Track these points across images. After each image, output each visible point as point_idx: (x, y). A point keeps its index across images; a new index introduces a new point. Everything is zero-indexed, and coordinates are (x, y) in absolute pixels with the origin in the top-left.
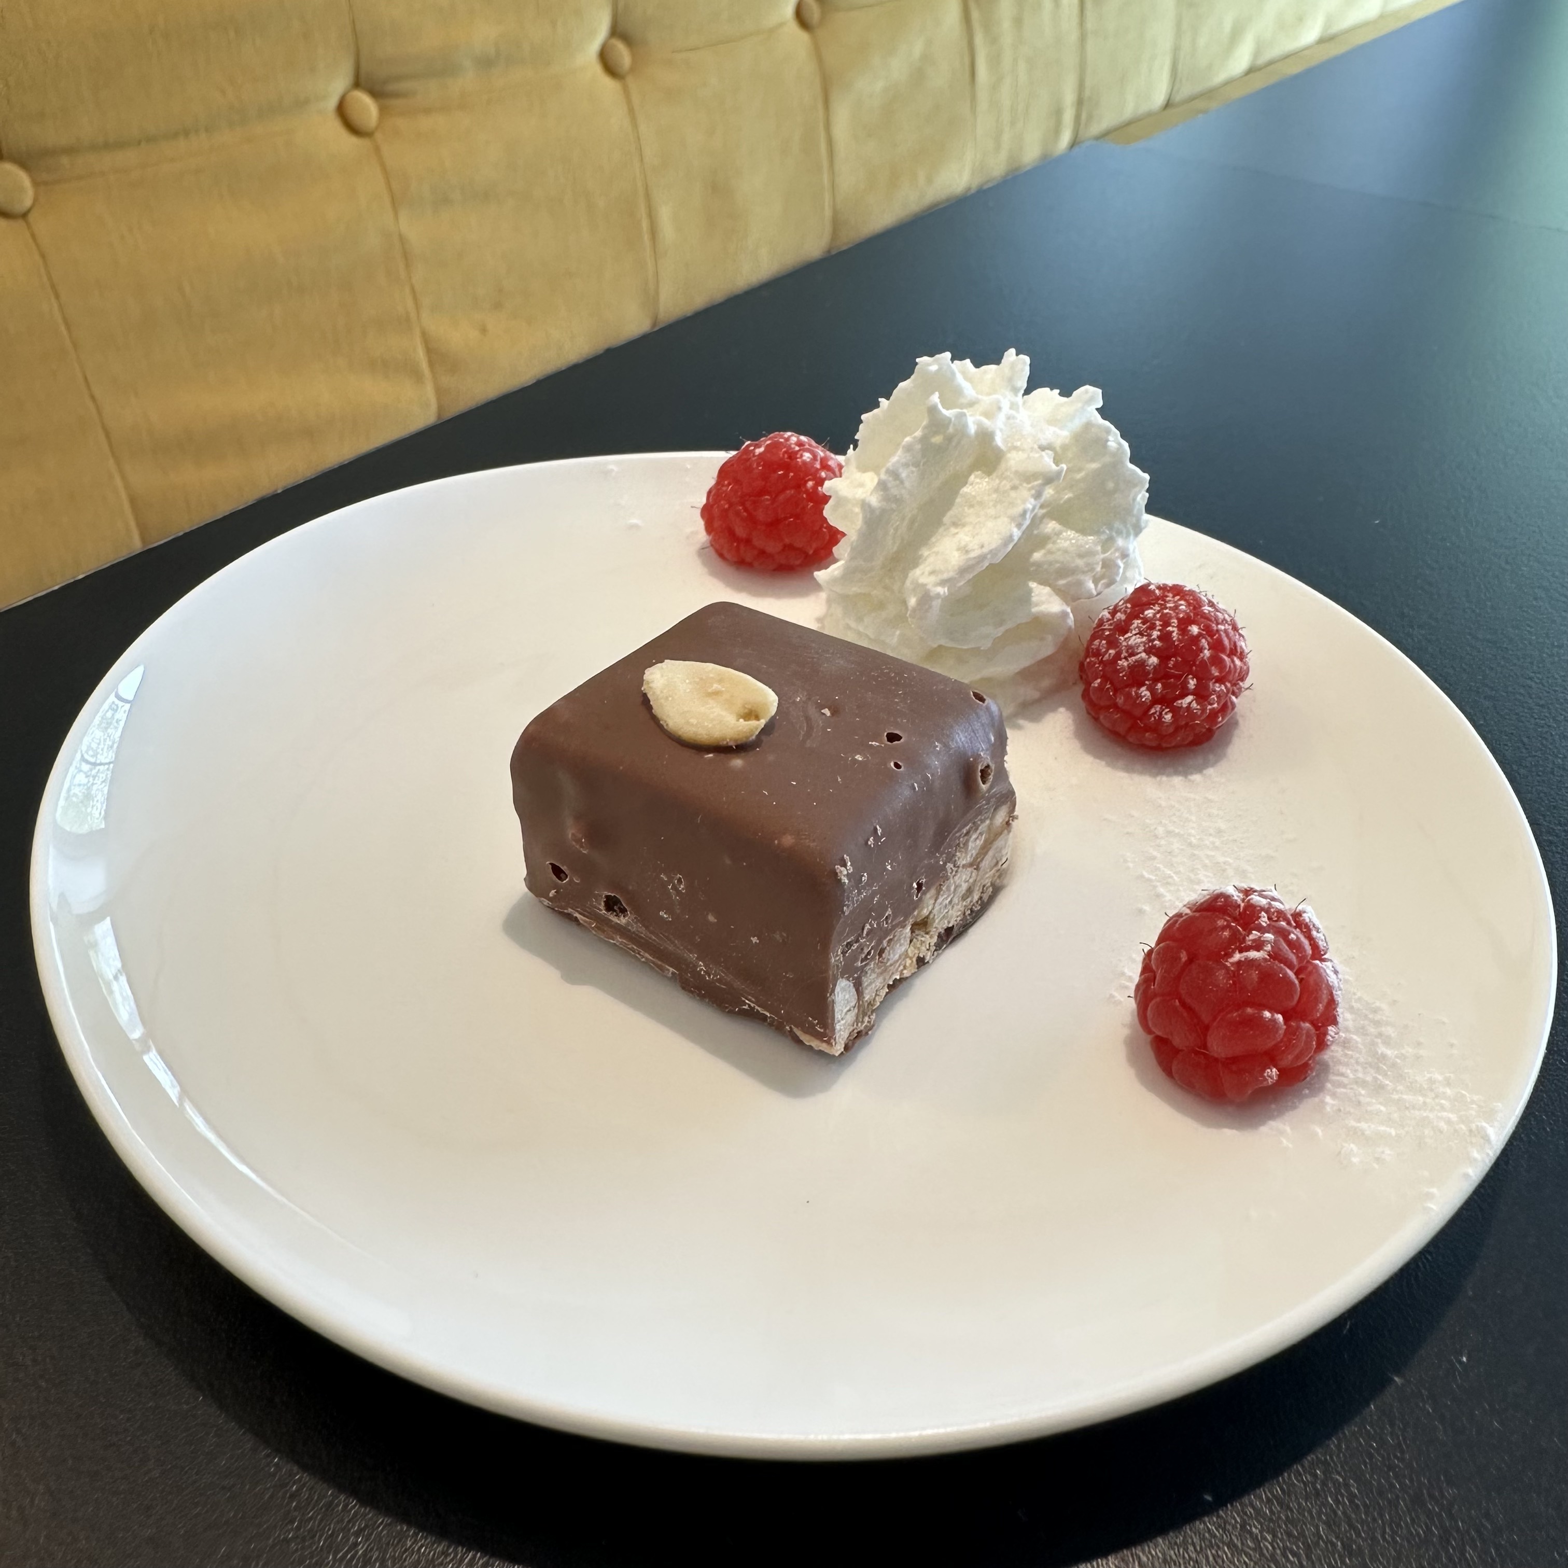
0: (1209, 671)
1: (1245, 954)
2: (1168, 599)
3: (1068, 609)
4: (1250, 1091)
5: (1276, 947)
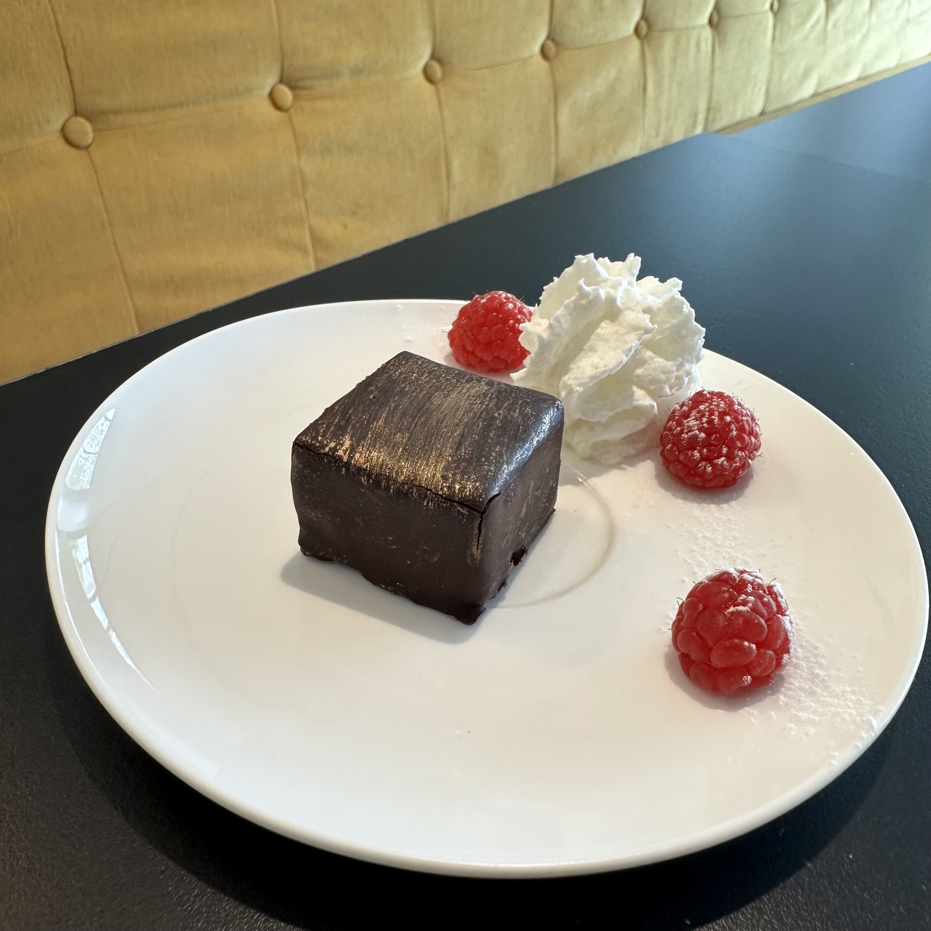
0: (735, 443)
1: (736, 607)
2: (714, 400)
3: (655, 404)
4: (734, 688)
5: (755, 603)
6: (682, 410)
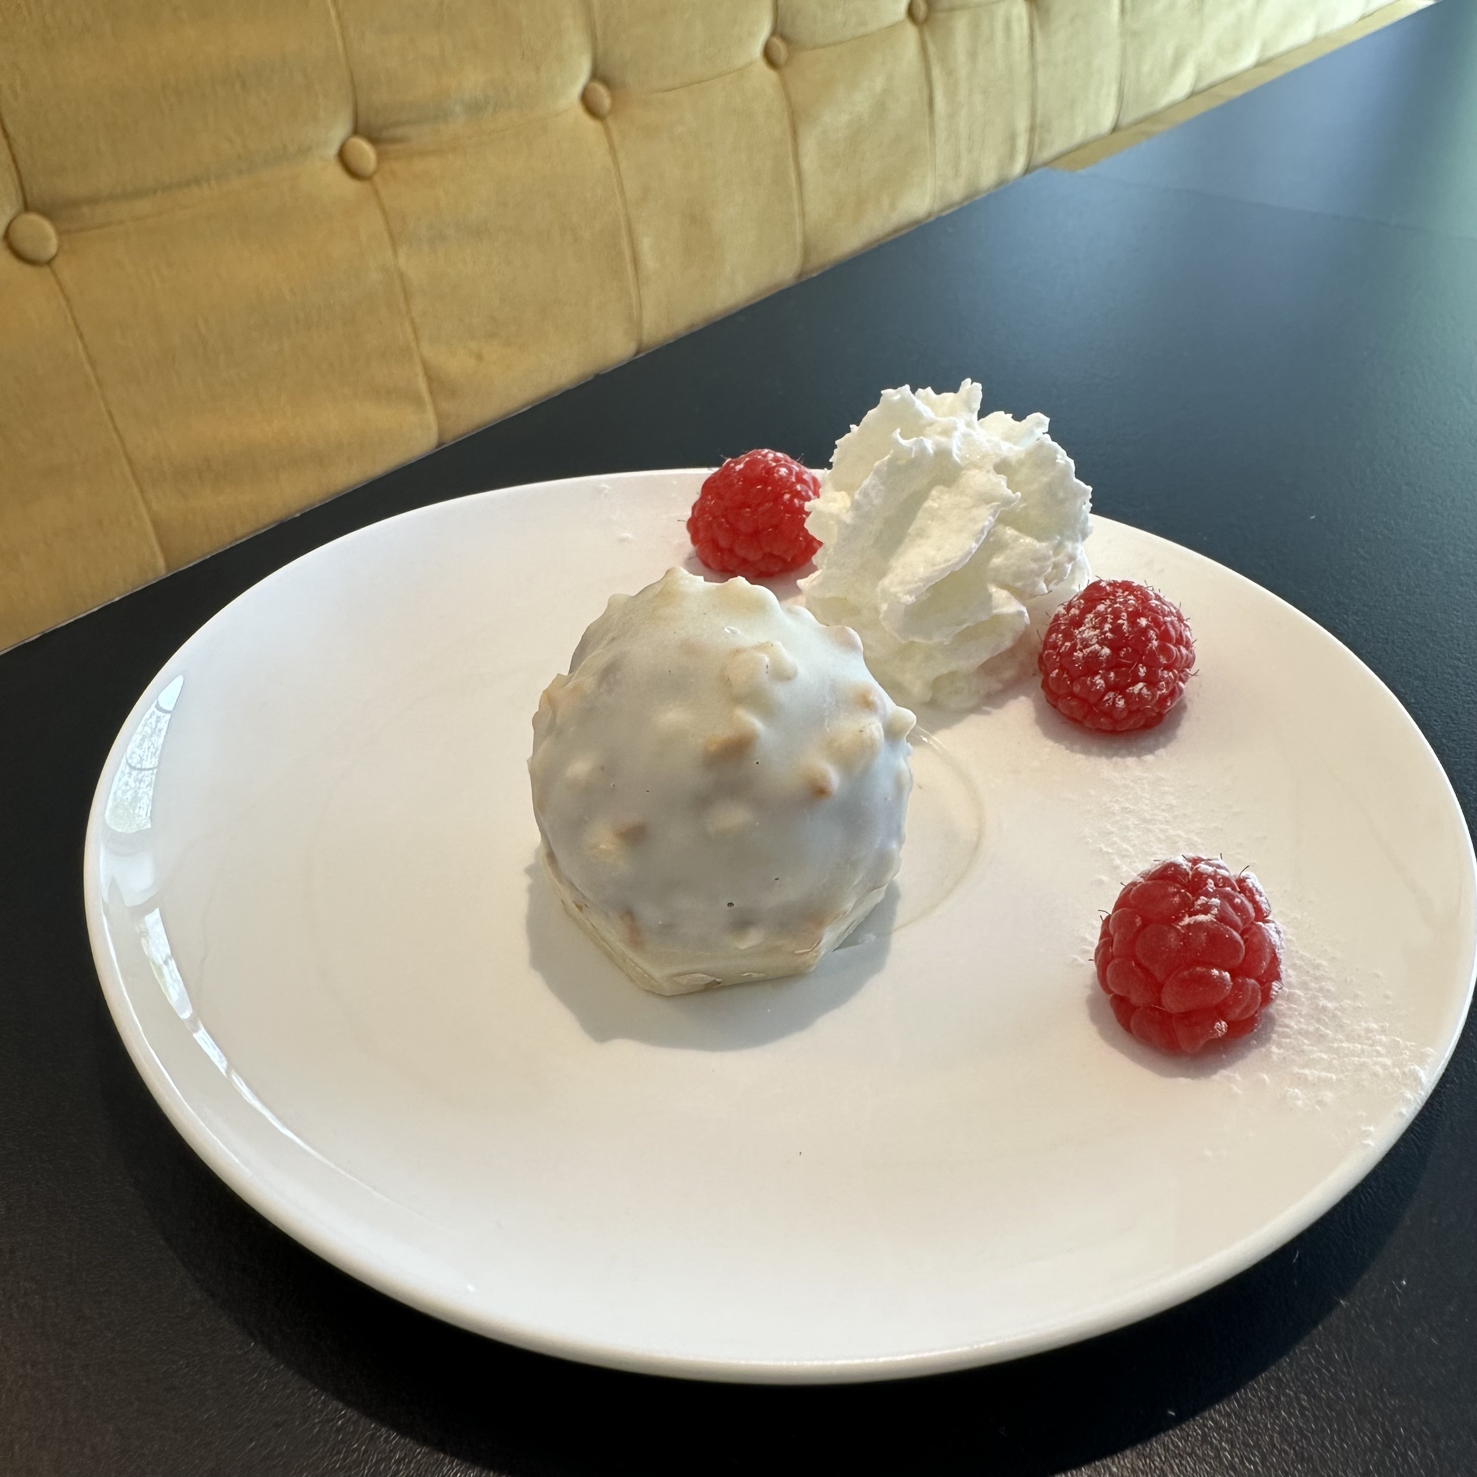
0: (1159, 658)
1: (1194, 917)
2: (1118, 594)
3: (1024, 609)
4: (1202, 1042)
5: (1222, 910)
6: (1070, 615)
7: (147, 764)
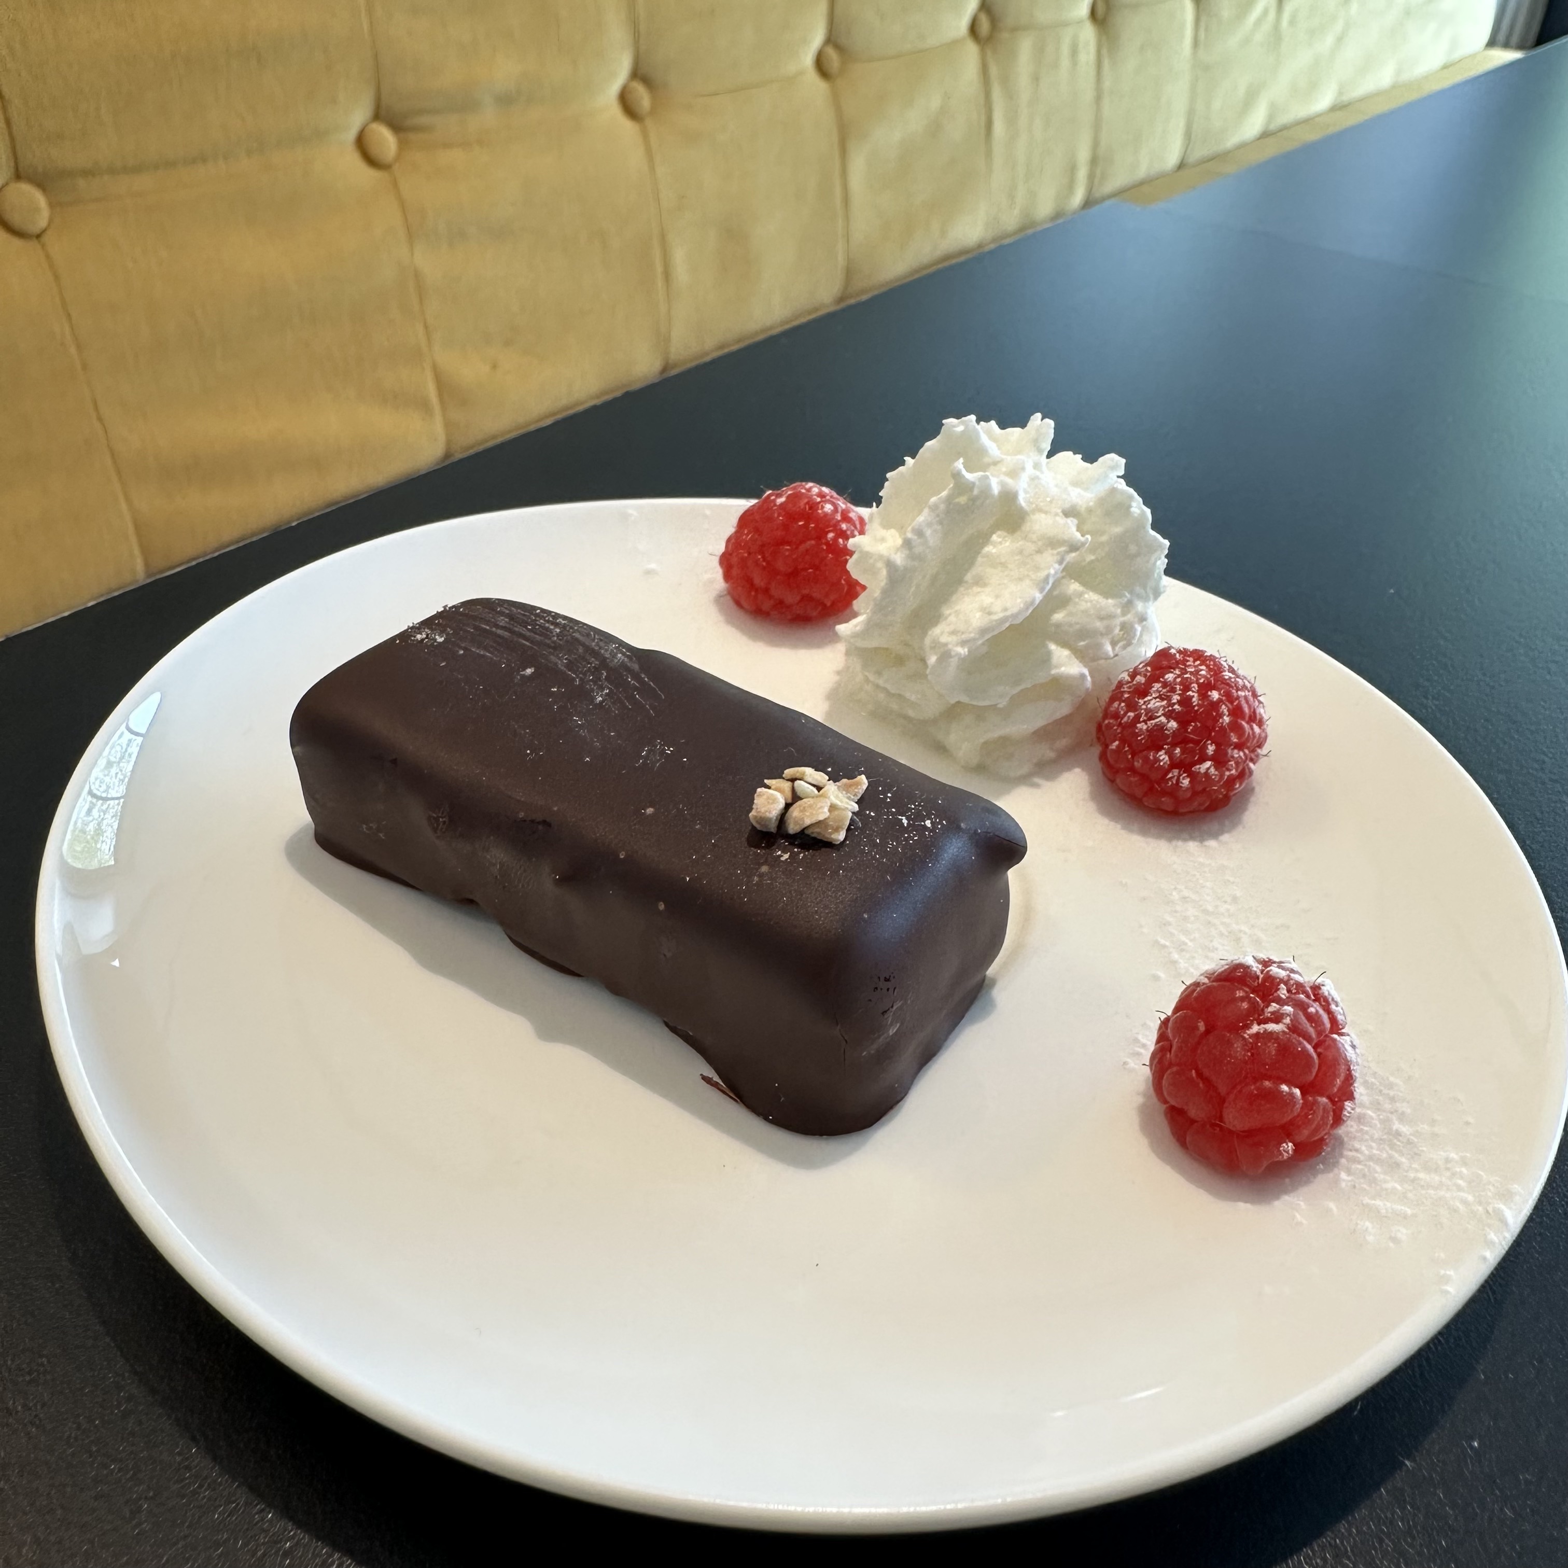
0: (1229, 737)
1: (1262, 1026)
2: (1188, 663)
3: (1086, 671)
4: (1265, 1165)
5: (1295, 1020)
7: (113, 793)
